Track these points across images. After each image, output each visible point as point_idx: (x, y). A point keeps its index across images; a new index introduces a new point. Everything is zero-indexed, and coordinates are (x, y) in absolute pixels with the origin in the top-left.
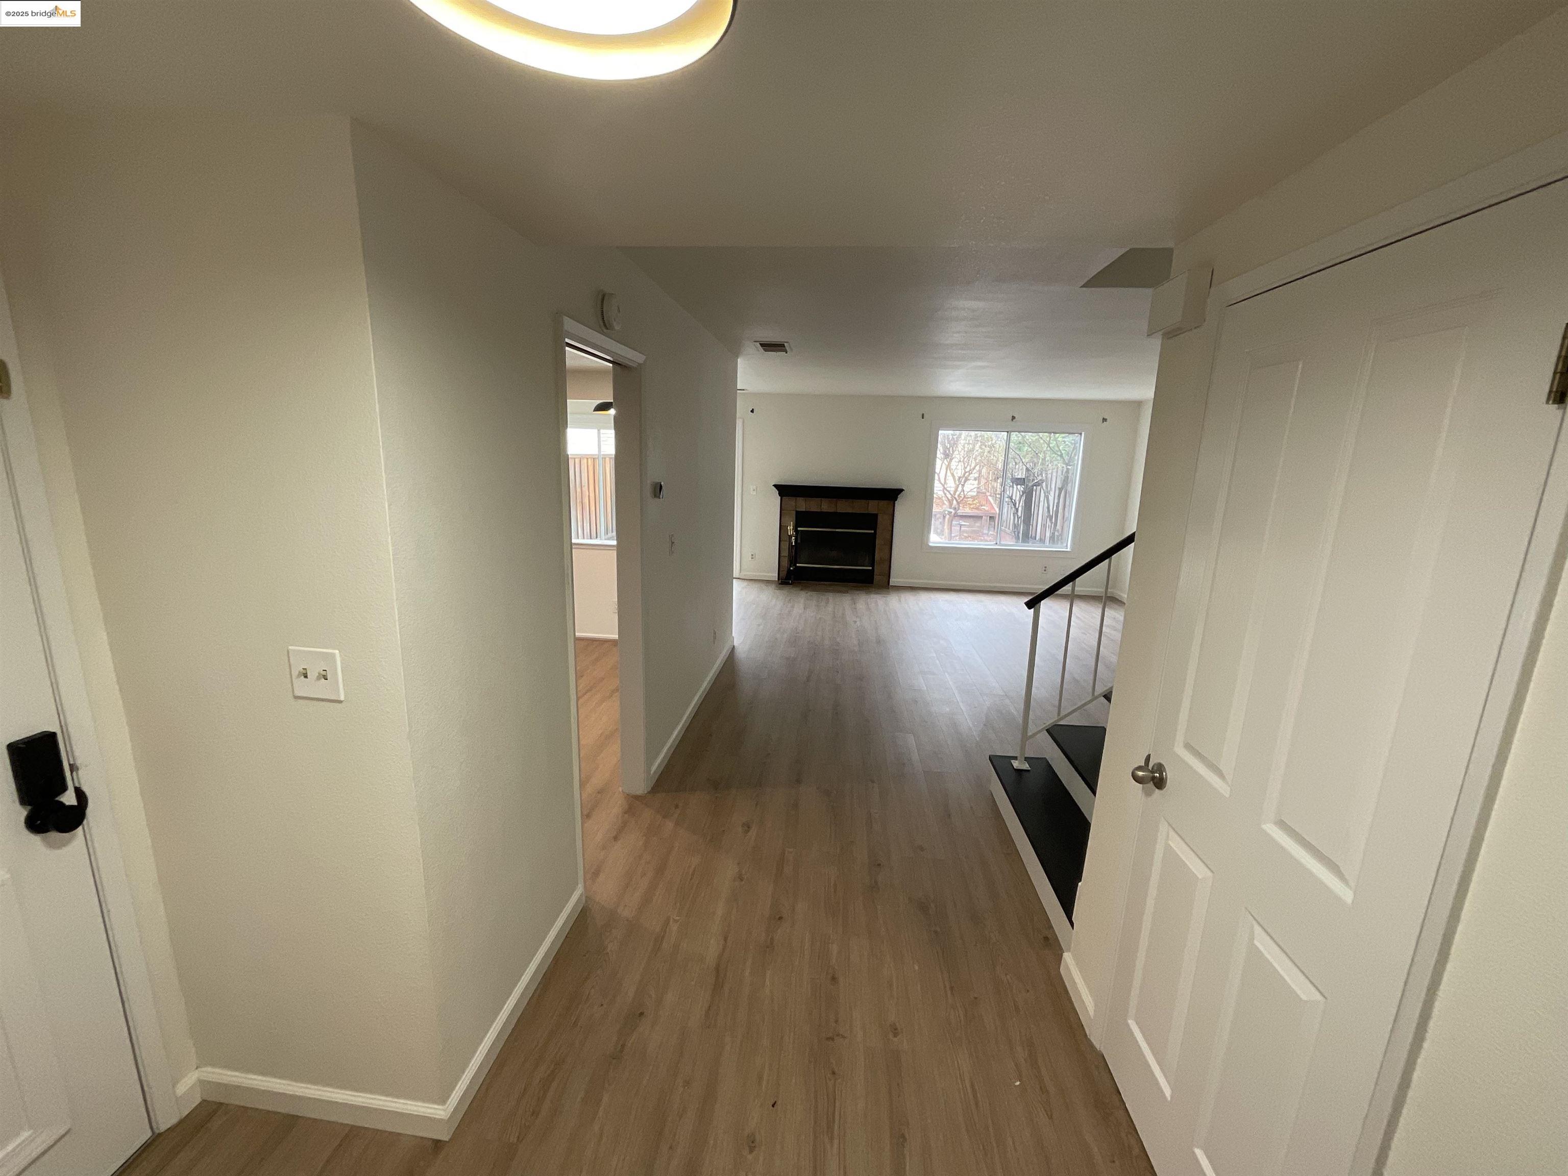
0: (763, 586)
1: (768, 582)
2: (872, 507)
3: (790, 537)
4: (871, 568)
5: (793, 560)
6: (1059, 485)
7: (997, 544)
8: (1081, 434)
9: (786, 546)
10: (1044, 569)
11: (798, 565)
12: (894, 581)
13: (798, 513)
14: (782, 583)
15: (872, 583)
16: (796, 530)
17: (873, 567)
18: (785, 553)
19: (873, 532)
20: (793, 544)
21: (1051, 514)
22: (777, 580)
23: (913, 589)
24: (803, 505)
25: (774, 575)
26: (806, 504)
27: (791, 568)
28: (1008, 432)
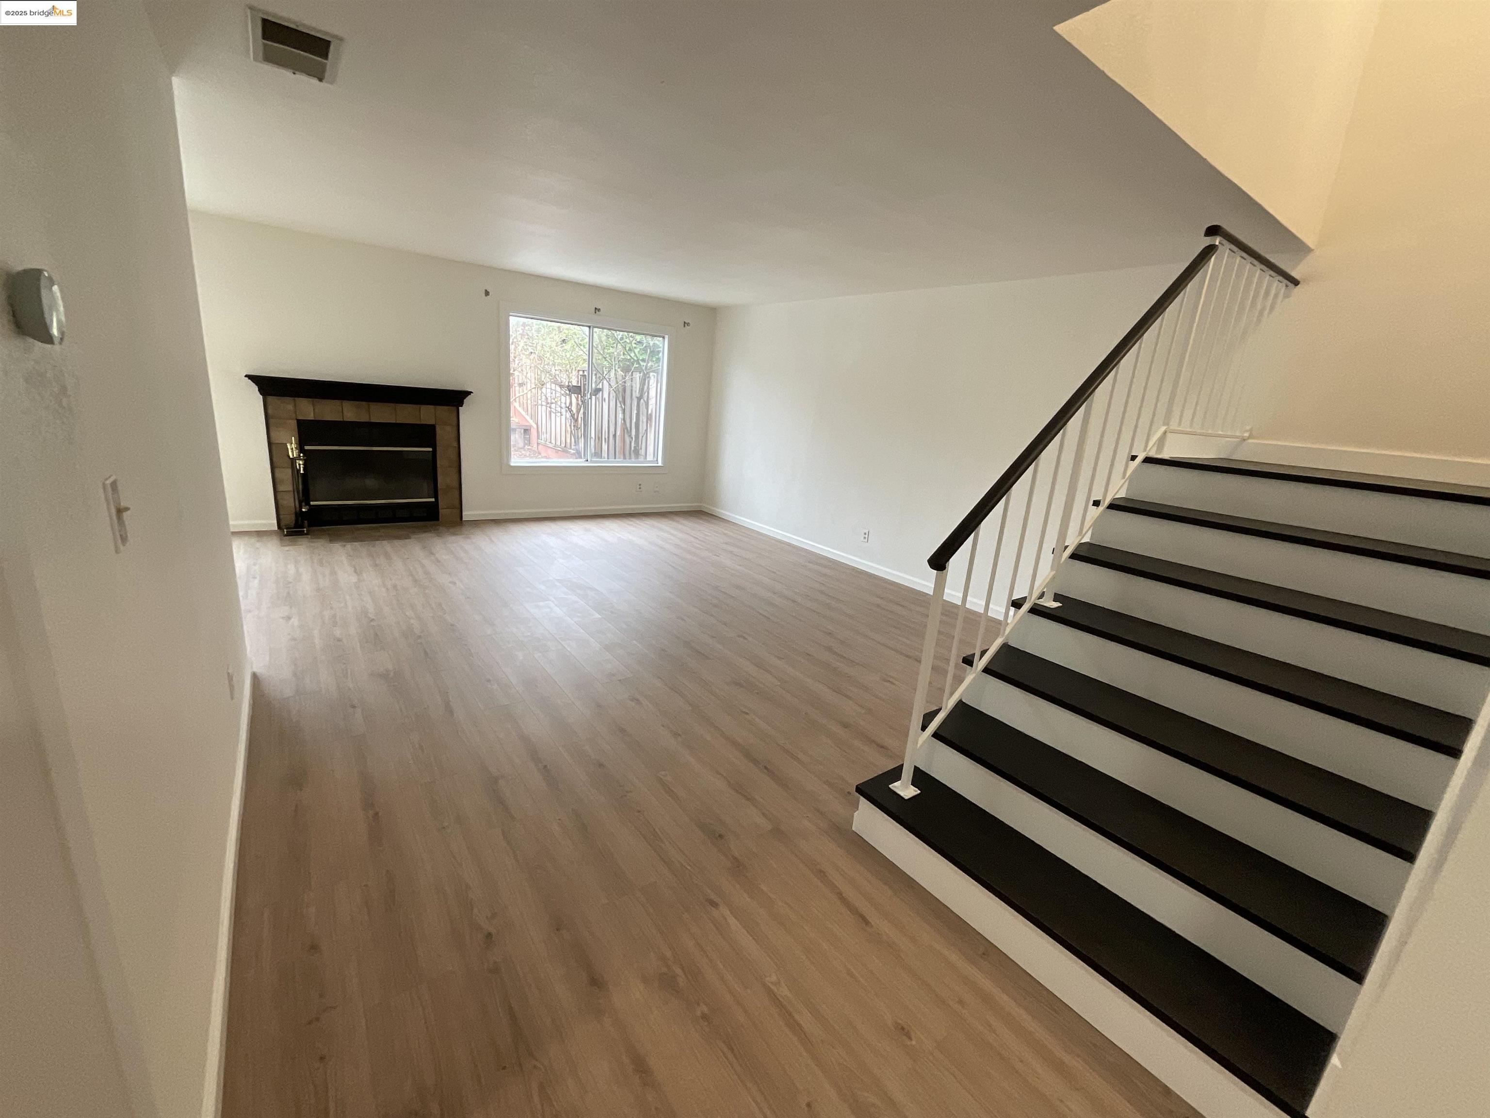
0: (253, 540)
1: (260, 534)
2: (426, 414)
3: (293, 461)
4: (433, 500)
5: (305, 496)
6: (638, 395)
7: (587, 461)
8: (664, 338)
9: (286, 474)
10: (639, 487)
11: (312, 503)
12: (468, 514)
13: (301, 424)
14: (289, 534)
15: (438, 519)
16: (301, 449)
17: (436, 498)
18: (287, 486)
19: (430, 449)
20: (302, 472)
21: (628, 425)
22: (276, 528)
23: (497, 522)
24: (309, 410)
25: (272, 523)
26: (314, 410)
27: (304, 510)
28: (589, 327)
